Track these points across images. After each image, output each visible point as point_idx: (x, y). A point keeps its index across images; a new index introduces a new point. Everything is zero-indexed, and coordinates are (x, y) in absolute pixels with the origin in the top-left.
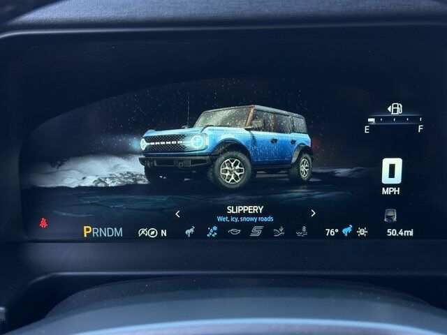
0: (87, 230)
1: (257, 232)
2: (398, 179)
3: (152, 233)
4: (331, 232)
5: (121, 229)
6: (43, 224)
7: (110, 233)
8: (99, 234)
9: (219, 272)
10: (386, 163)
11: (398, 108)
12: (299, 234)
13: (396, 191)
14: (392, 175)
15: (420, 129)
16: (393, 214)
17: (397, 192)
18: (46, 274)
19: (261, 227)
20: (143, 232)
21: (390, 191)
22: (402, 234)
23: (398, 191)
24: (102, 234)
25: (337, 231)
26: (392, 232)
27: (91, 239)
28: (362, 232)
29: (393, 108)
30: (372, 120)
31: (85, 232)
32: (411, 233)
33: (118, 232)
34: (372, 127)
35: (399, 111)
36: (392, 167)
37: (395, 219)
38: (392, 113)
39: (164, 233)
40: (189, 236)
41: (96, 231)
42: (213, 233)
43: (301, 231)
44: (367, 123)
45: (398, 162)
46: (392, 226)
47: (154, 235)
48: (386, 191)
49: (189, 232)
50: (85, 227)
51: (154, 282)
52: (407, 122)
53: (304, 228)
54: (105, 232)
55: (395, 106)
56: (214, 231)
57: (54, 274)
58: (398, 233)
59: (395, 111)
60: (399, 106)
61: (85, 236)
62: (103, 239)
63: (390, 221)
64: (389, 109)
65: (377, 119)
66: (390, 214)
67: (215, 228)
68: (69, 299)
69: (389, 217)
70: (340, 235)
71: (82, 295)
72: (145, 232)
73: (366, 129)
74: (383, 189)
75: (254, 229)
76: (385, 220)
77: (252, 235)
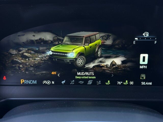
0: (22, 81)
1: (90, 82)
2: (146, 62)
3: (48, 82)
4: (119, 83)
5: (36, 81)
6: (5, 78)
7: (32, 82)
8: (27, 83)
9: (75, 99)
10: (142, 56)
11: (147, 34)
12: (107, 83)
13: (145, 67)
14: (144, 61)
15: (155, 42)
16: (144, 76)
17: (146, 68)
19: (92, 81)
20: (45, 82)
21: (143, 67)
22: (147, 84)
23: (146, 67)
25: (122, 82)
26: (143, 83)
27: (24, 85)
28: (132, 83)
29: (145, 34)
30: (136, 39)
31: (22, 82)
32: (151, 84)
33: (35, 82)
34: (136, 41)
35: (147, 35)
36: (144, 58)
37: (145, 78)
38: (145, 36)
39: (53, 82)
40: (63, 84)
41: (26, 81)
42: (73, 83)
44: (135, 40)
45: (146, 56)
47: (49, 83)
48: (141, 67)
49: (63, 82)
50: (21, 80)
51: (48, 103)
52: (150, 40)
53: (109, 81)
54: (29, 82)
55: (146, 33)
56: (73, 82)
58: (145, 84)
59: (146, 35)
60: (148, 33)
61: (22, 83)
62: (29, 85)
63: (143, 79)
64: (143, 34)
65: (139, 38)
66: (143, 76)
67: (73, 81)
69: (142, 77)
70: (122, 84)
72: (46, 82)
73: (134, 42)
74: (140, 66)
75: (89, 82)
76: (141, 78)
77: (88, 84)
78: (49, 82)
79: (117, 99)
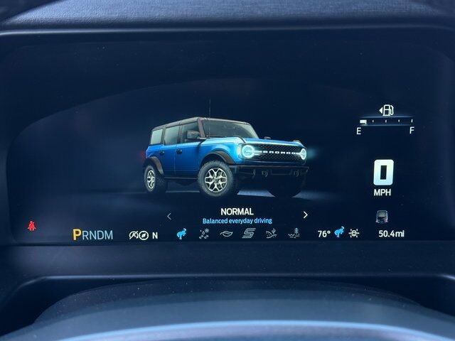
0: (76, 233)
1: (249, 234)
2: (389, 180)
4: (324, 234)
5: (111, 231)
6: (32, 227)
7: (101, 236)
8: (89, 237)
9: (212, 275)
10: (378, 164)
11: (389, 110)
12: (291, 236)
13: (388, 192)
14: (383, 176)
15: (411, 130)
16: (384, 215)
17: (388, 194)
18: (35, 277)
19: (254, 229)
20: (134, 235)
21: (382, 193)
22: (393, 235)
23: (390, 192)
24: (92, 236)
25: (329, 232)
26: (383, 234)
27: (80, 242)
28: (354, 233)
29: (385, 110)
30: (363, 122)
31: (75, 235)
32: (403, 234)
33: (109, 235)
34: (364, 129)
35: (391, 113)
36: (384, 169)
37: (386, 220)
38: (384, 115)
39: (155, 235)
40: (181, 238)
41: (85, 234)
42: (205, 236)
43: (293, 233)
44: (359, 125)
45: (390, 164)
46: (384, 227)
47: (145, 238)
48: (377, 193)
49: (181, 234)
50: (75, 230)
51: (146, 285)
52: (399, 124)
53: (296, 230)
54: (95, 235)
55: (387, 107)
56: (206, 234)
57: (43, 278)
58: (389, 234)
59: (387, 112)
60: (391, 108)
61: (75, 239)
62: (93, 243)
63: (382, 222)
64: (381, 110)
65: (369, 121)
66: (382, 215)
67: (207, 230)
68: (59, 303)
69: (381, 219)
70: (332, 236)
71: (73, 299)
72: (136, 235)
73: (358, 131)
74: (375, 190)
75: (246, 231)
76: (377, 221)
77: (244, 237)
78: (144, 235)
79: (317, 275)
